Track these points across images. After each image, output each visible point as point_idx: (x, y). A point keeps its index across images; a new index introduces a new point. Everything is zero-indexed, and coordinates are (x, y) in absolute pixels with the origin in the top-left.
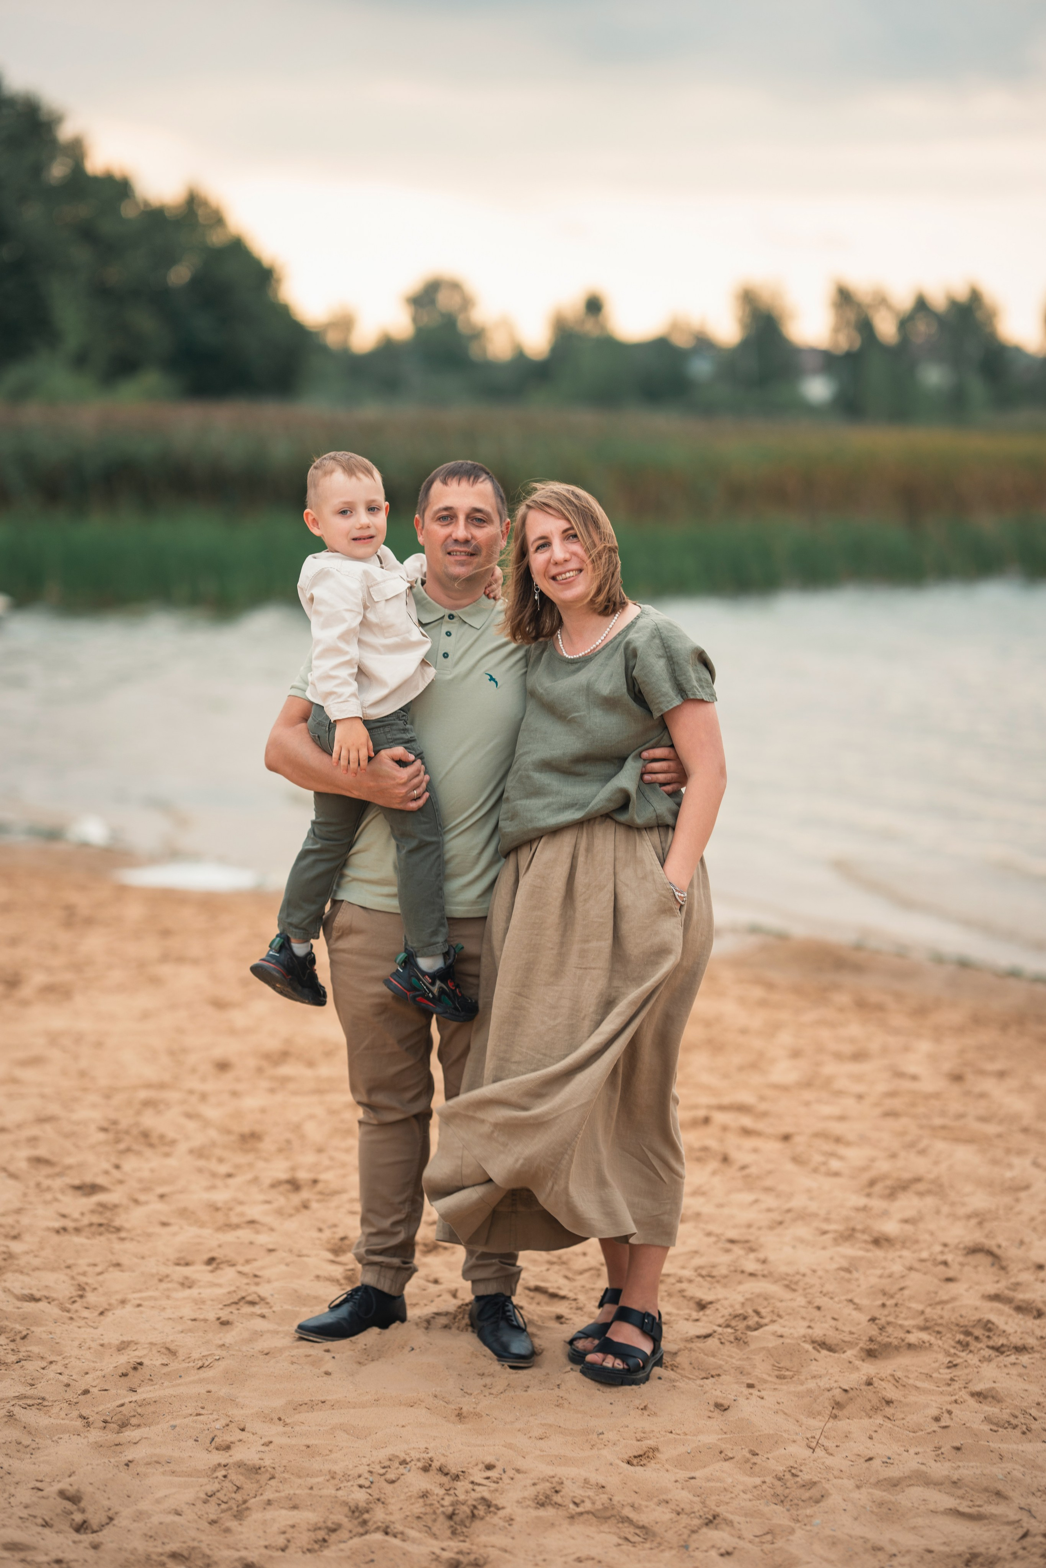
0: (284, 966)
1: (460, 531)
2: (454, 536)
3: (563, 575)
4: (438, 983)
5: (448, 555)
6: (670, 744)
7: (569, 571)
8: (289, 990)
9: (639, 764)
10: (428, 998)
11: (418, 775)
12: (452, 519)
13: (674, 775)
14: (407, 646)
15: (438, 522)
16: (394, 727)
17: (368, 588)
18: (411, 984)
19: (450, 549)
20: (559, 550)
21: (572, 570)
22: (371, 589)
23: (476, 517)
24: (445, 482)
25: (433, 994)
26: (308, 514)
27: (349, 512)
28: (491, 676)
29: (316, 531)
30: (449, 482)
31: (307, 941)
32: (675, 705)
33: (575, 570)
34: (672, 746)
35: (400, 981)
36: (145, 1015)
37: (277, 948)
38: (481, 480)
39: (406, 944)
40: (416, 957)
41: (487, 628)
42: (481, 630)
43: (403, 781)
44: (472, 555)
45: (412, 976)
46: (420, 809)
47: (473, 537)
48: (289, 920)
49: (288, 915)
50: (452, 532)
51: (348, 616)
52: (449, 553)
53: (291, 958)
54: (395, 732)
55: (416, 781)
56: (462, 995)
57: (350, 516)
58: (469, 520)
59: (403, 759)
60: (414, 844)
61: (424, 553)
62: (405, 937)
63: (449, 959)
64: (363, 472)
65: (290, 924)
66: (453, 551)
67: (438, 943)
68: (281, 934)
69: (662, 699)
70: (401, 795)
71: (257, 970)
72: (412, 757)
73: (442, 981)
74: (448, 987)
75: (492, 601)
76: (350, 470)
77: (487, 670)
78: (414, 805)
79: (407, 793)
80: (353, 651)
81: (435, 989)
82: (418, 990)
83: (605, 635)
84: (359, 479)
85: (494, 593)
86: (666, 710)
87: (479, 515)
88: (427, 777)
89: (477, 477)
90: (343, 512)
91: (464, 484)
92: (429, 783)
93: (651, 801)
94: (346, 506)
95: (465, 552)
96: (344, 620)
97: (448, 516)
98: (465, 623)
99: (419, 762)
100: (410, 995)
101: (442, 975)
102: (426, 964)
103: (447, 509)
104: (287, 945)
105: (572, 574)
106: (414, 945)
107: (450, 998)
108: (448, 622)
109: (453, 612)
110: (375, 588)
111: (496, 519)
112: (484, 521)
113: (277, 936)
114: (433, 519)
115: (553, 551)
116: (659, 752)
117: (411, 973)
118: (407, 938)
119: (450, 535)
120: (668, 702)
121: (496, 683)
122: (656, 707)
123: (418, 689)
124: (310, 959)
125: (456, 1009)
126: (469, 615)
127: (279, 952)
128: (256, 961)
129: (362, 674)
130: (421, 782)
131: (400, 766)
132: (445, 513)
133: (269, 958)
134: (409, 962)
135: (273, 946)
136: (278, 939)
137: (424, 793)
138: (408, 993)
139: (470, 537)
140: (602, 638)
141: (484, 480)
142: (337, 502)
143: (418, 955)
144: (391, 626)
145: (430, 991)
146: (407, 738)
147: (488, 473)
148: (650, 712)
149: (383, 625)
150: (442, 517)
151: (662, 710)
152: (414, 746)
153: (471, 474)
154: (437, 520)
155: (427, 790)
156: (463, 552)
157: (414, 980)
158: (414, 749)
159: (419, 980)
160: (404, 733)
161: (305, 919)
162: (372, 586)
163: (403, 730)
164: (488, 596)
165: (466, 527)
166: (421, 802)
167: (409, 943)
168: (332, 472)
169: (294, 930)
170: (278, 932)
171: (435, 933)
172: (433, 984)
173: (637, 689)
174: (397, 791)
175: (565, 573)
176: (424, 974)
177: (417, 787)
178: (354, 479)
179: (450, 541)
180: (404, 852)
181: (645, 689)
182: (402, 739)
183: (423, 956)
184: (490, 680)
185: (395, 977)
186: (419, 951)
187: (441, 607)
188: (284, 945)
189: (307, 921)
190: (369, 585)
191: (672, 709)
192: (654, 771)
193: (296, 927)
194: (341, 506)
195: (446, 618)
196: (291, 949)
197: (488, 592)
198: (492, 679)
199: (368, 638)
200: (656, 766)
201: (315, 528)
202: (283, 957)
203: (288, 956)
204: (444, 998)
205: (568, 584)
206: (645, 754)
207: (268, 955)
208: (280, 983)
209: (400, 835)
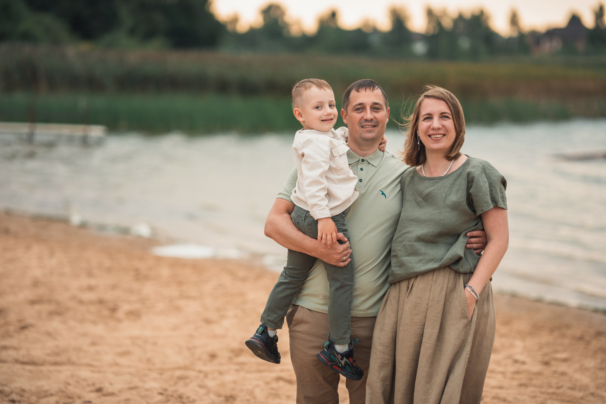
0: (263, 342)
1: (369, 115)
2: (365, 118)
3: (435, 136)
4: (345, 359)
5: (362, 128)
6: (482, 229)
7: (439, 134)
8: (264, 355)
9: (466, 240)
10: (339, 367)
11: (347, 250)
12: (363, 109)
13: (481, 245)
14: (348, 179)
15: (356, 111)
16: (339, 222)
17: (331, 149)
18: (331, 358)
19: (363, 124)
20: (436, 123)
21: (440, 134)
22: (332, 150)
23: (375, 107)
24: (358, 91)
25: (341, 364)
26: (295, 110)
27: (320, 107)
28: (383, 192)
29: (300, 119)
30: (360, 90)
31: (275, 330)
32: (490, 208)
33: (442, 134)
34: (483, 230)
35: (325, 356)
36: (175, 328)
37: (261, 332)
38: (376, 88)
39: (329, 337)
40: (335, 344)
41: (380, 167)
42: (378, 167)
43: (340, 251)
44: (375, 126)
45: (332, 354)
46: (345, 267)
47: (375, 117)
48: (268, 318)
49: (268, 316)
50: (364, 116)
51: (323, 164)
52: (362, 127)
53: (267, 338)
54: (339, 225)
55: (346, 252)
56: (356, 366)
57: (321, 110)
58: (372, 109)
59: (342, 239)
60: (338, 285)
61: (347, 128)
62: (329, 333)
63: (351, 347)
64: (326, 87)
65: (269, 320)
66: (364, 126)
67: (347, 338)
68: (262, 325)
69: (484, 205)
70: (337, 258)
71: (249, 344)
72: (346, 239)
73: (347, 358)
74: (349, 361)
75: (382, 152)
76: (320, 86)
77: (381, 189)
78: (342, 264)
79: (341, 258)
80: (326, 183)
81: (343, 362)
82: (334, 362)
83: (448, 169)
84: (325, 90)
85: (383, 148)
86: (486, 210)
87: (376, 106)
88: (351, 251)
89: (374, 87)
90: (317, 108)
91: (368, 91)
92: (351, 254)
93: (468, 259)
94: (319, 104)
95: (371, 125)
96: (322, 167)
97: (361, 108)
98: (370, 163)
99: (348, 242)
100: (330, 364)
101: (348, 355)
102: (341, 348)
103: (360, 104)
104: (265, 331)
105: (440, 136)
106: (334, 337)
107: (350, 367)
108: (361, 163)
109: (364, 158)
110: (334, 149)
111: (384, 107)
112: (379, 109)
113: (260, 326)
114: (353, 110)
115: (433, 122)
116: (475, 233)
117: (331, 353)
118: (331, 333)
119: (363, 117)
120: (487, 206)
121: (385, 196)
122: (480, 209)
123: (351, 202)
124: (275, 339)
125: (353, 374)
126: (372, 159)
127: (261, 334)
128: (248, 339)
129: (329, 195)
130: (348, 253)
131: (339, 243)
132: (359, 106)
133: (255, 337)
134: (331, 346)
135: (259, 331)
136: (261, 327)
137: (348, 258)
138: (329, 363)
139: (373, 117)
140: (447, 171)
141: (377, 89)
142: (314, 102)
143: (335, 343)
144: (341, 169)
145: (340, 363)
146: (344, 228)
147: (378, 85)
148: (474, 211)
149: (338, 168)
150: (358, 109)
151: (483, 210)
152: (347, 234)
153: (370, 85)
154: (355, 110)
155: (350, 257)
156: (370, 125)
157: (332, 356)
158: (347, 235)
159: (335, 356)
160: (343, 226)
161: (276, 318)
162: (333, 148)
163: (343, 224)
164: (380, 150)
165: (371, 113)
166: (346, 263)
167: (331, 336)
168: (310, 87)
169: (271, 324)
170: (261, 324)
171: (345, 333)
172: (342, 359)
173: (470, 198)
174: (335, 256)
175: (436, 135)
176: (338, 353)
177: (345, 255)
178: (322, 90)
179: (363, 120)
180: (333, 288)
181: (475, 199)
182: (342, 229)
183: (338, 344)
184: (382, 194)
185: (323, 354)
186: (336, 341)
187: (358, 155)
188: (264, 331)
189: (278, 319)
190: (332, 148)
191: (489, 210)
192: (471, 243)
193: (272, 322)
194: (317, 104)
195: (361, 161)
196: (267, 333)
197: (380, 148)
198: (383, 194)
199: (331, 176)
200: (473, 240)
201: (300, 118)
202: (263, 337)
203: (266, 337)
204: (347, 367)
205: (437, 141)
206: (469, 234)
207: (255, 335)
208: (261, 351)
209: (332, 278)
